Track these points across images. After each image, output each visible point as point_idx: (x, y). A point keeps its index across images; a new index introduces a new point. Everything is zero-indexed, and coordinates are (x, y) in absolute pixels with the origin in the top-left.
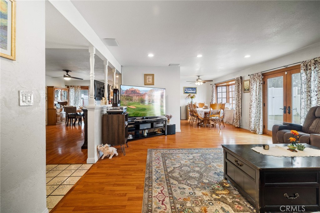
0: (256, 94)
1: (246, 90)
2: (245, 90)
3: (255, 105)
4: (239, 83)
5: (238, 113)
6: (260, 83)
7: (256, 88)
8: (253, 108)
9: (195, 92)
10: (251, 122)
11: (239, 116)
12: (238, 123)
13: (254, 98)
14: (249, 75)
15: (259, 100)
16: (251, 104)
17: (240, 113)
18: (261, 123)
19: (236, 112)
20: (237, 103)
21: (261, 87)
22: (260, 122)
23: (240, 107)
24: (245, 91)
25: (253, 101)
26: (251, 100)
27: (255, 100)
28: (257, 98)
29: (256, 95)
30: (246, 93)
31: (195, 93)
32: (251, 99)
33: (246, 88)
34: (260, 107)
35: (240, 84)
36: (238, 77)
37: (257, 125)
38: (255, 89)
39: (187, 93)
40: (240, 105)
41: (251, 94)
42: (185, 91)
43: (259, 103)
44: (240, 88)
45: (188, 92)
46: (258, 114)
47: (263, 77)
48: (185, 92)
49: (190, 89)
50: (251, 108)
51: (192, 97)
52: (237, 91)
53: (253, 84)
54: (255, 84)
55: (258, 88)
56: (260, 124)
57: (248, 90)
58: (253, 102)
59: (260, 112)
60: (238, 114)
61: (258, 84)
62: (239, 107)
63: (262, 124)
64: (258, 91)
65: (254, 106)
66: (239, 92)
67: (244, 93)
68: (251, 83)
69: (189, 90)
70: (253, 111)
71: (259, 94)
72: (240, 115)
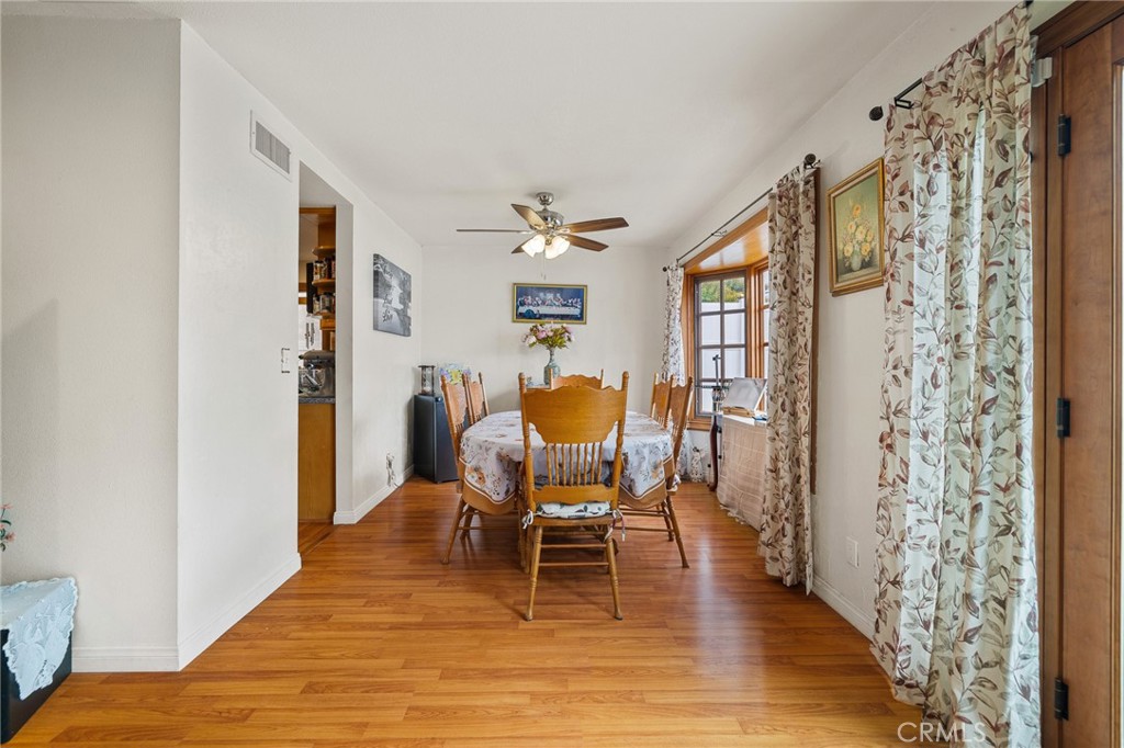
0: (955, 283)
1: (850, 270)
2: (842, 268)
3: (939, 413)
4: (794, 220)
5: (784, 466)
6: (1003, 149)
7: (956, 213)
8: (915, 441)
9: (576, 312)
10: (895, 583)
11: (797, 497)
12: (788, 553)
13: (924, 335)
14: (876, 114)
15: (990, 358)
16: (895, 395)
17: (804, 472)
18: (1016, 649)
19: (775, 459)
20: (781, 380)
21: (1023, 189)
22: (1006, 643)
23: (804, 420)
24: (847, 280)
25: (921, 371)
26: (892, 357)
27: (944, 351)
28: (969, 338)
29: (956, 303)
30: (850, 300)
31: (580, 318)
32: (900, 351)
33: (849, 250)
34: (1007, 440)
35: (806, 219)
36: (787, 170)
37: (970, 674)
38: (939, 237)
39: (529, 316)
40: (803, 404)
41: (899, 292)
42: (523, 304)
43: (989, 393)
44: (806, 258)
45: (535, 309)
46: (983, 529)
47: (1047, 68)
48: (523, 309)
49: (550, 296)
50: (899, 440)
51: (552, 342)
52: (780, 280)
53: (918, 181)
54: (943, 180)
55: (977, 210)
56: (1013, 661)
57: (866, 265)
58: (916, 383)
59: (1011, 510)
60: (786, 479)
61: (978, 162)
62: (794, 414)
63: (1034, 665)
64: (973, 255)
65: (930, 418)
66: (794, 294)
67: (836, 293)
68: (898, 184)
69: (544, 303)
70: (912, 480)
71: (988, 282)
72: (805, 477)
